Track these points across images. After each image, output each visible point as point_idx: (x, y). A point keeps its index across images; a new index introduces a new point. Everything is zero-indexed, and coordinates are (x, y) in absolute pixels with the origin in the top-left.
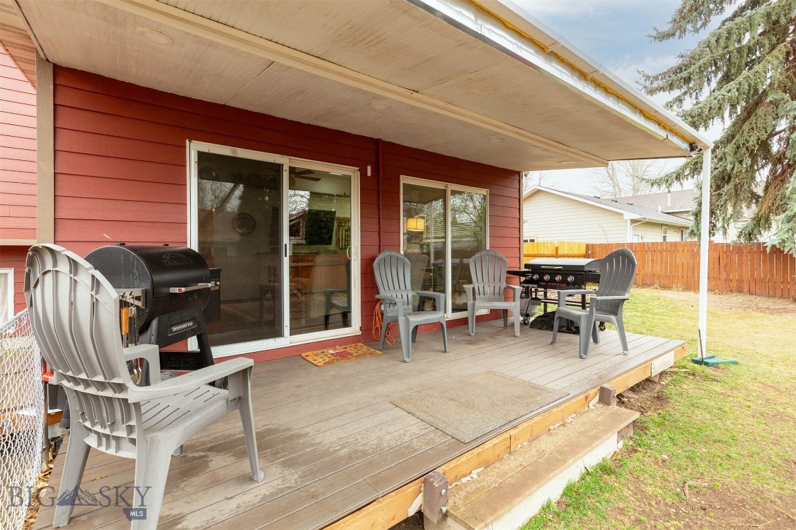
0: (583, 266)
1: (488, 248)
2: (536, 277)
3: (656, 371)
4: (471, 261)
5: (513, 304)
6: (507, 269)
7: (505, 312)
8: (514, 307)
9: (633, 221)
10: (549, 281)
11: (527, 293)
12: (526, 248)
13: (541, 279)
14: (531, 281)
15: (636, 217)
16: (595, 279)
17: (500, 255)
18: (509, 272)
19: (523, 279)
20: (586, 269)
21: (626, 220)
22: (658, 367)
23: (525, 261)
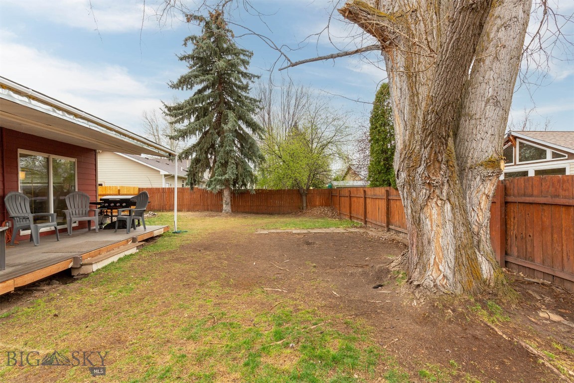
0: (129, 199)
1: (77, 190)
2: (106, 205)
3: (155, 235)
4: (67, 198)
5: (94, 217)
6: (90, 202)
7: (89, 222)
8: (95, 219)
9: (165, 176)
10: (114, 206)
11: (101, 213)
12: (100, 190)
13: (109, 205)
14: (104, 207)
15: (167, 173)
16: (134, 204)
17: (86, 194)
18: (90, 203)
19: (99, 206)
20: (131, 200)
21: (162, 175)
22: (156, 233)
23: (100, 198)
